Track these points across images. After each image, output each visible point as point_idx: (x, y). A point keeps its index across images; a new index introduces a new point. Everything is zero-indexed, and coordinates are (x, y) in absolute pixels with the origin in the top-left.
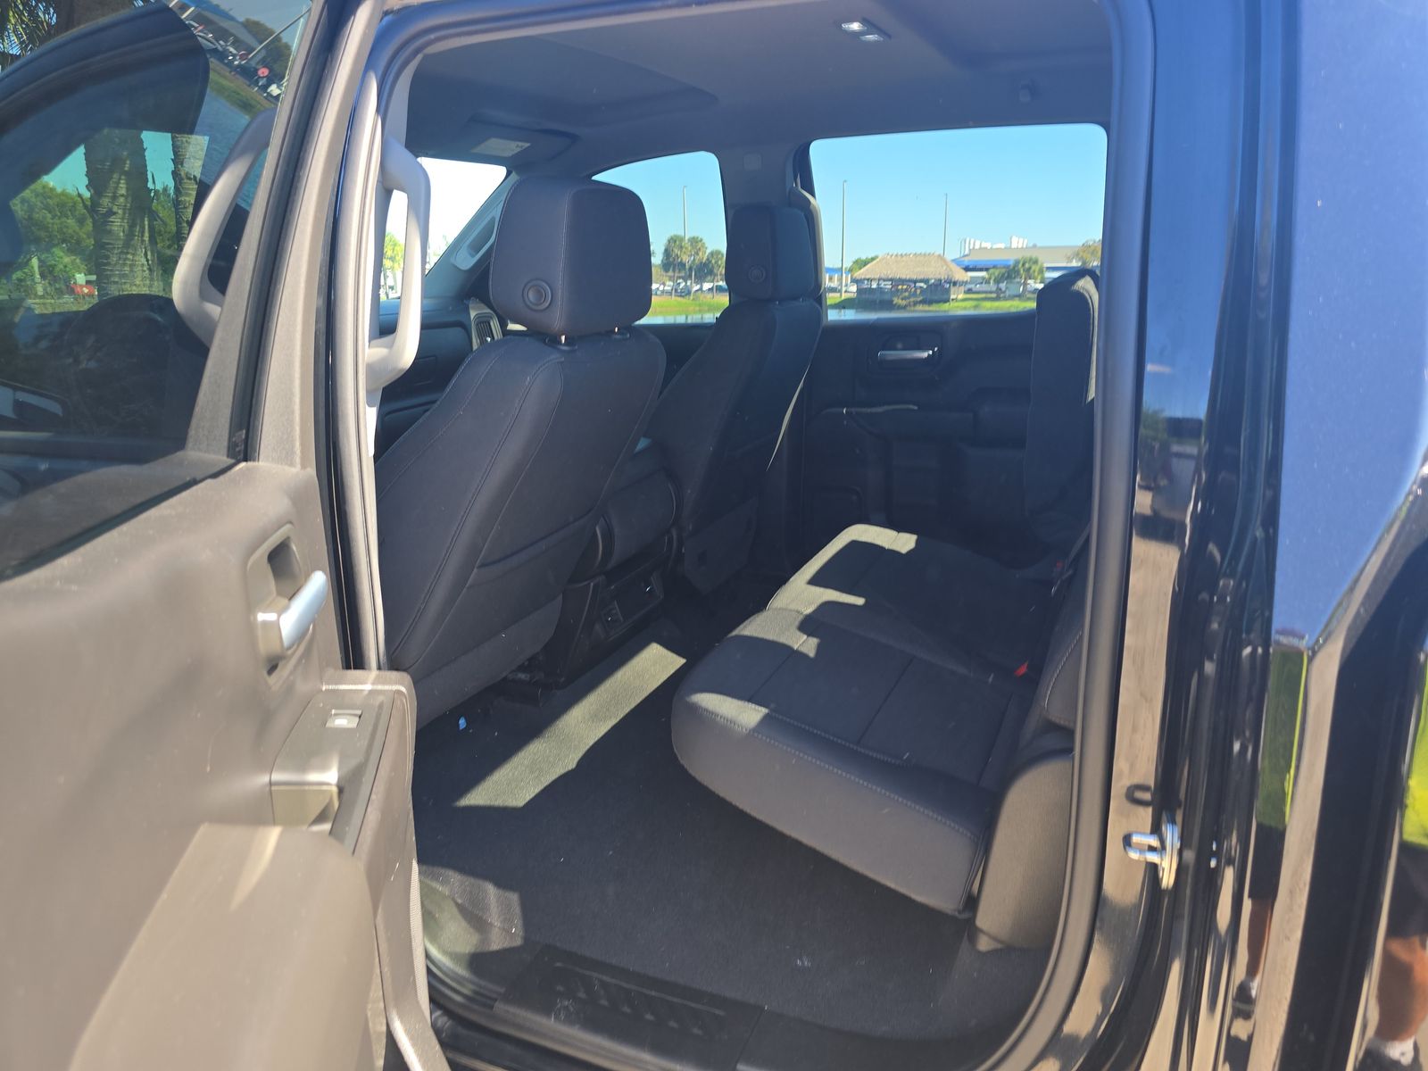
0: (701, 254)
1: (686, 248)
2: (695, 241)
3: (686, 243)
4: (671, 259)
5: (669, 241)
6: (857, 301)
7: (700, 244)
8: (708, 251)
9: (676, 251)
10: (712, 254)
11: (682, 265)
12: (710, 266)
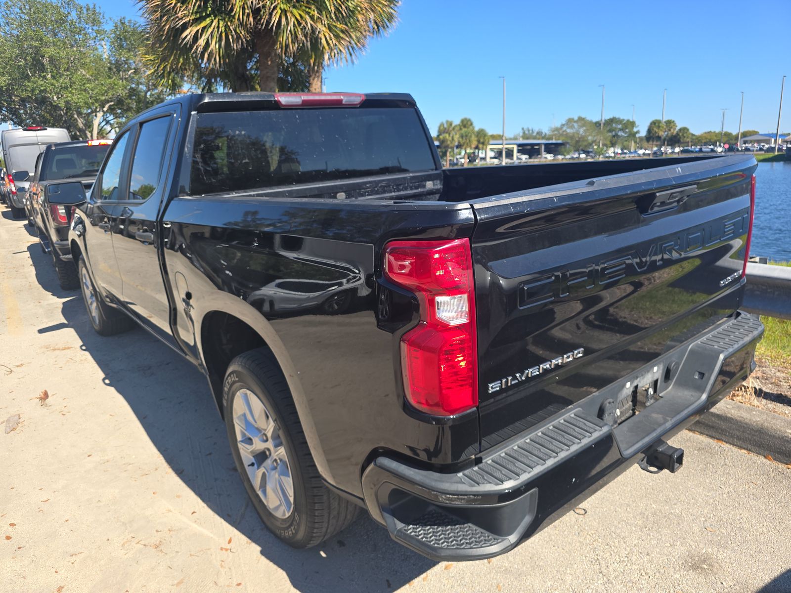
0: (672, 130)
1: (663, 127)
2: (670, 123)
3: (663, 125)
4: (651, 135)
5: (651, 124)
6: (786, 156)
7: (672, 124)
8: (678, 128)
9: (655, 129)
10: (680, 130)
11: (659, 138)
12: (678, 137)
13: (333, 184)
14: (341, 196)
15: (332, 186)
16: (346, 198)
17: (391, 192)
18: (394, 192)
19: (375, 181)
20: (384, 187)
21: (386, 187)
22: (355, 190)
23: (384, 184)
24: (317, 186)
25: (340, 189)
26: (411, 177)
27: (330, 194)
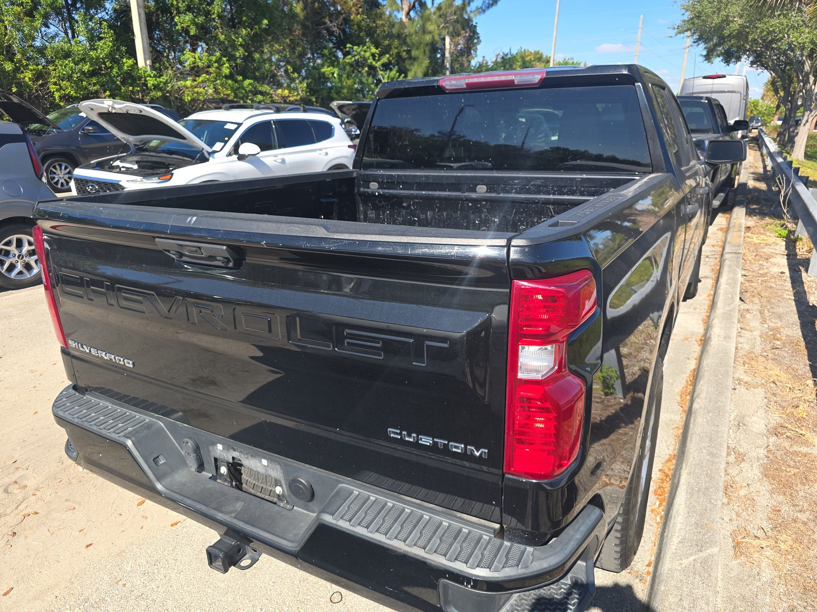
13: (472, 175)
14: (482, 189)
15: (471, 176)
16: (487, 192)
17: (549, 194)
18: (554, 194)
19: (526, 178)
20: (539, 186)
21: (541, 186)
22: (498, 185)
23: (538, 182)
24: (455, 174)
25: (482, 181)
26: (582, 179)
27: (469, 185)
